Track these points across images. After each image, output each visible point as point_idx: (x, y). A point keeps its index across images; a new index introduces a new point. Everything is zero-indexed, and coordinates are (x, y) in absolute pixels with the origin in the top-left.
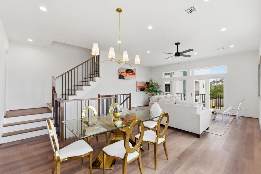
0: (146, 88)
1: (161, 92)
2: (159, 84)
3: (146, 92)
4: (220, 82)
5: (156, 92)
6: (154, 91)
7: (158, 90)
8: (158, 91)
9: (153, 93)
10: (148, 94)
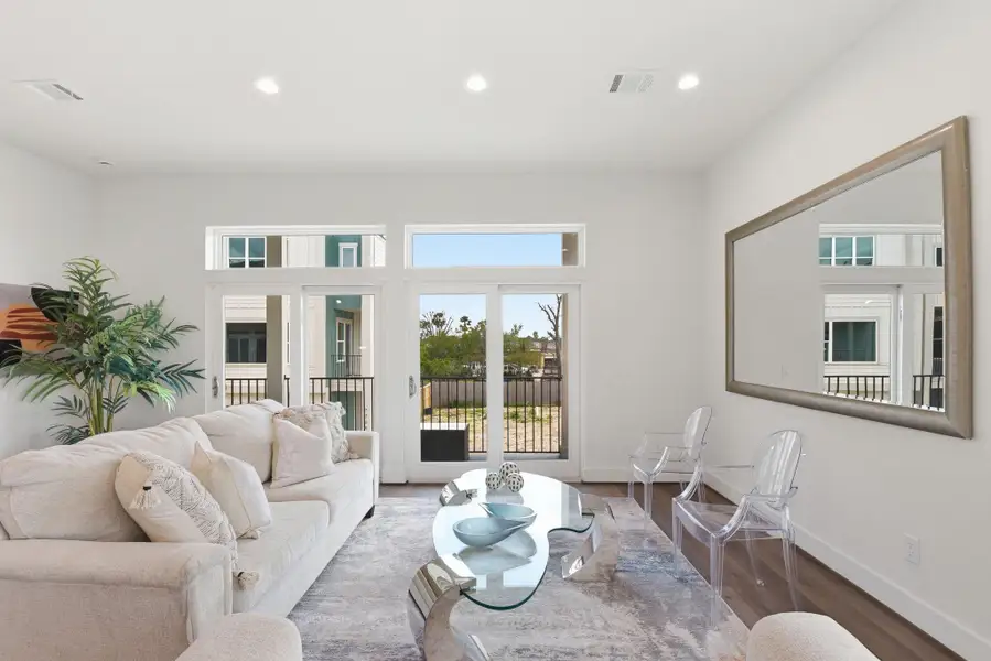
0: (28, 346)
1: (194, 374)
2: (173, 314)
3: (31, 380)
4: (435, 327)
5: (135, 378)
6: (118, 368)
7: (167, 358)
8: (160, 367)
9: (113, 385)
10: (55, 397)
